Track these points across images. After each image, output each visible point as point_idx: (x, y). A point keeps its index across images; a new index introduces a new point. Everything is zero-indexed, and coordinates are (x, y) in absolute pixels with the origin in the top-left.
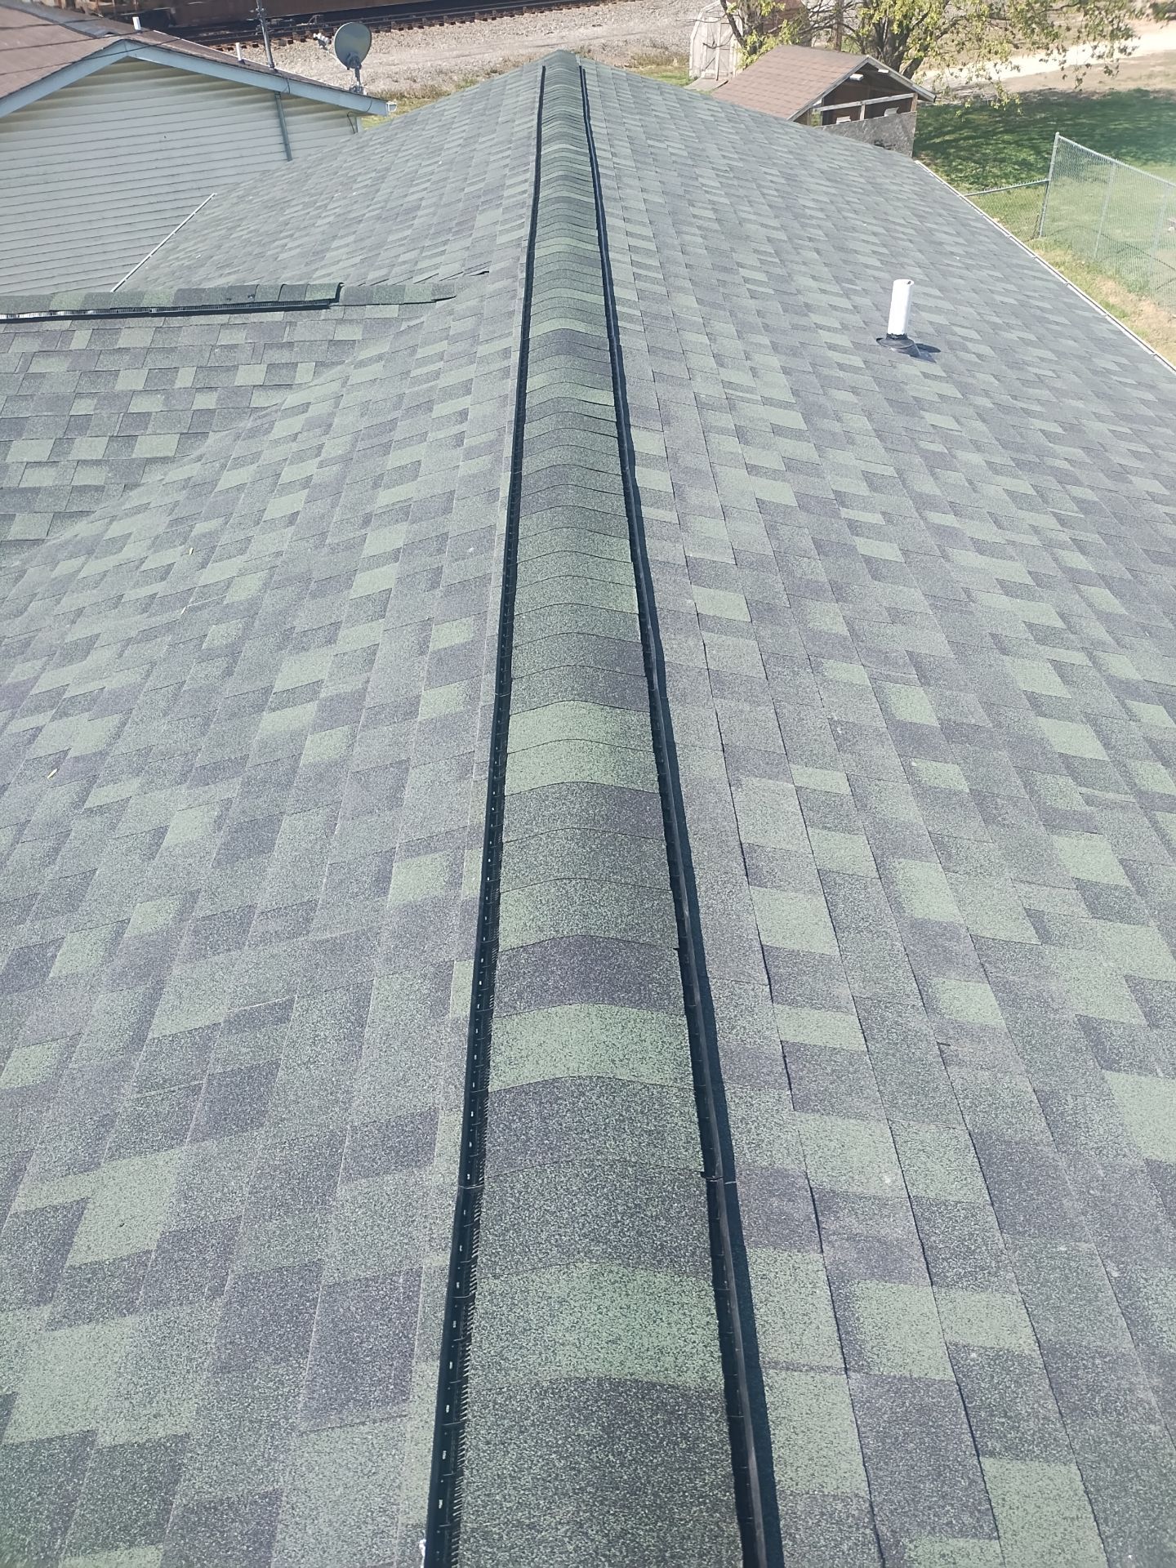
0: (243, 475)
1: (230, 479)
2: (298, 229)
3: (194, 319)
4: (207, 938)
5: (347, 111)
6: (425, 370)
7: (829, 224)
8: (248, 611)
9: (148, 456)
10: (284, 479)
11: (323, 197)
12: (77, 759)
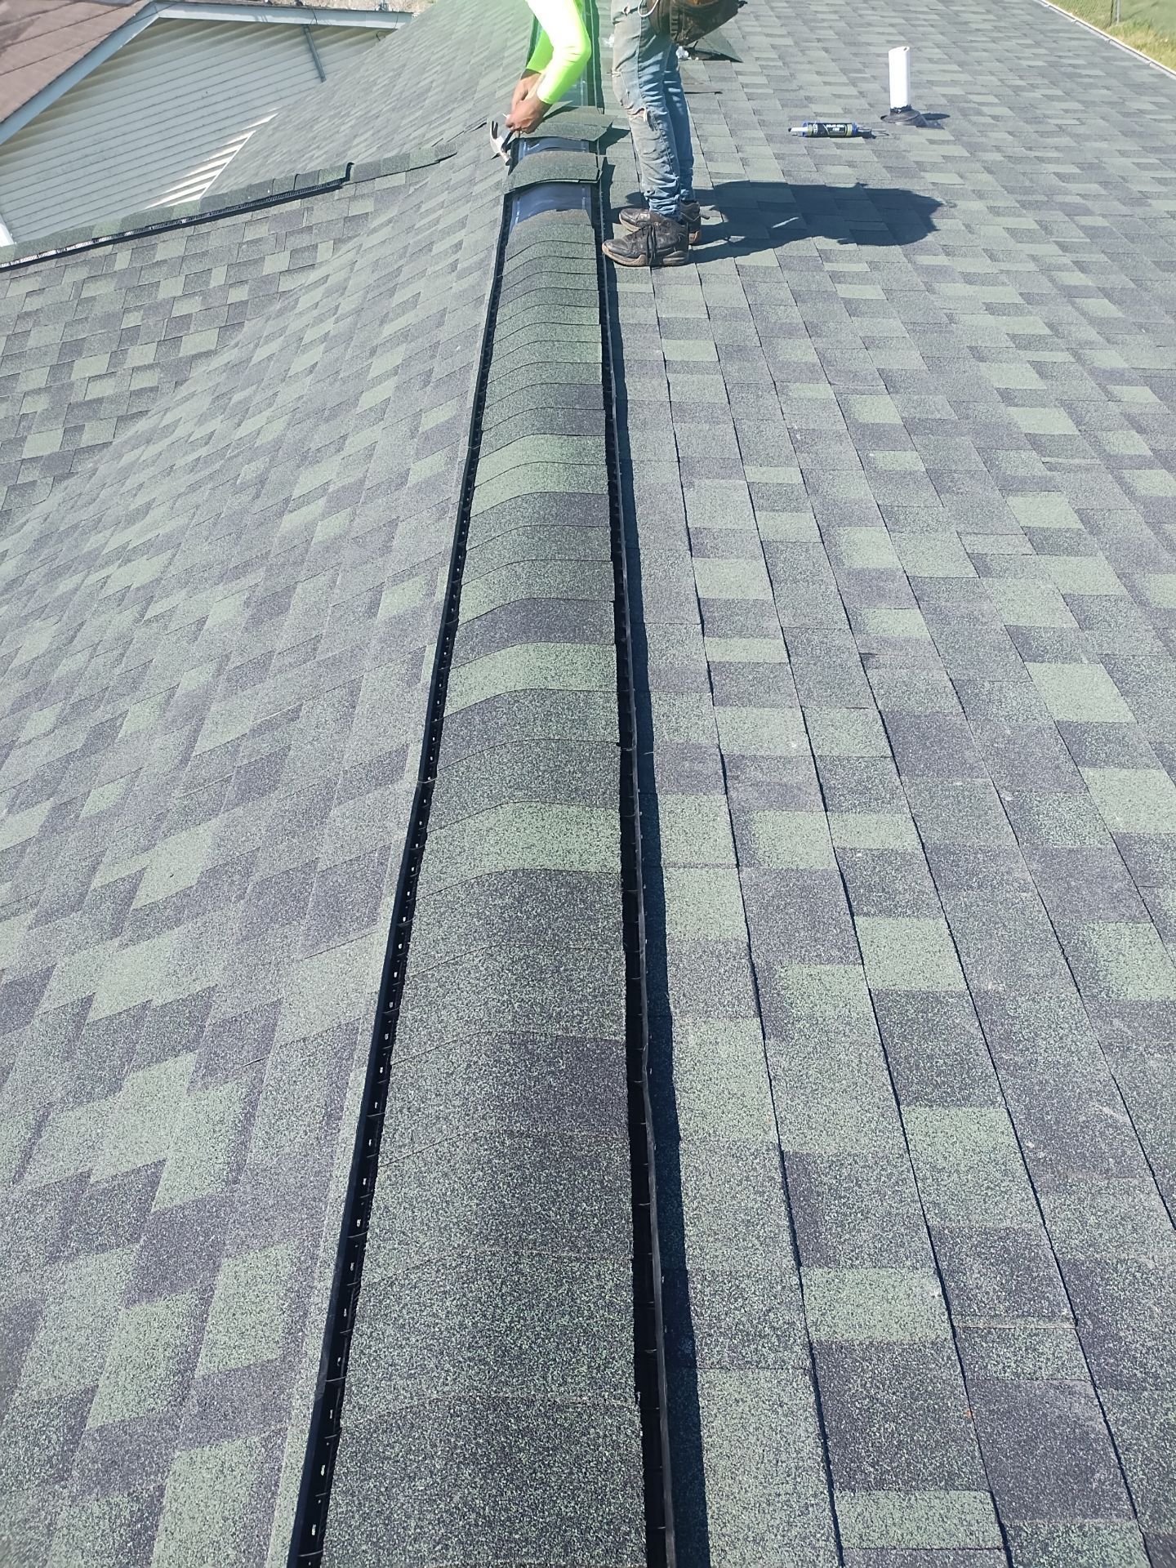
0: (273, 347)
1: (261, 354)
2: (325, 139)
3: (221, 222)
4: (238, 681)
5: (376, 31)
6: (427, 220)
7: (842, 24)
8: (274, 446)
9: (193, 353)
10: (306, 340)
11: (347, 106)
12: (138, 589)
